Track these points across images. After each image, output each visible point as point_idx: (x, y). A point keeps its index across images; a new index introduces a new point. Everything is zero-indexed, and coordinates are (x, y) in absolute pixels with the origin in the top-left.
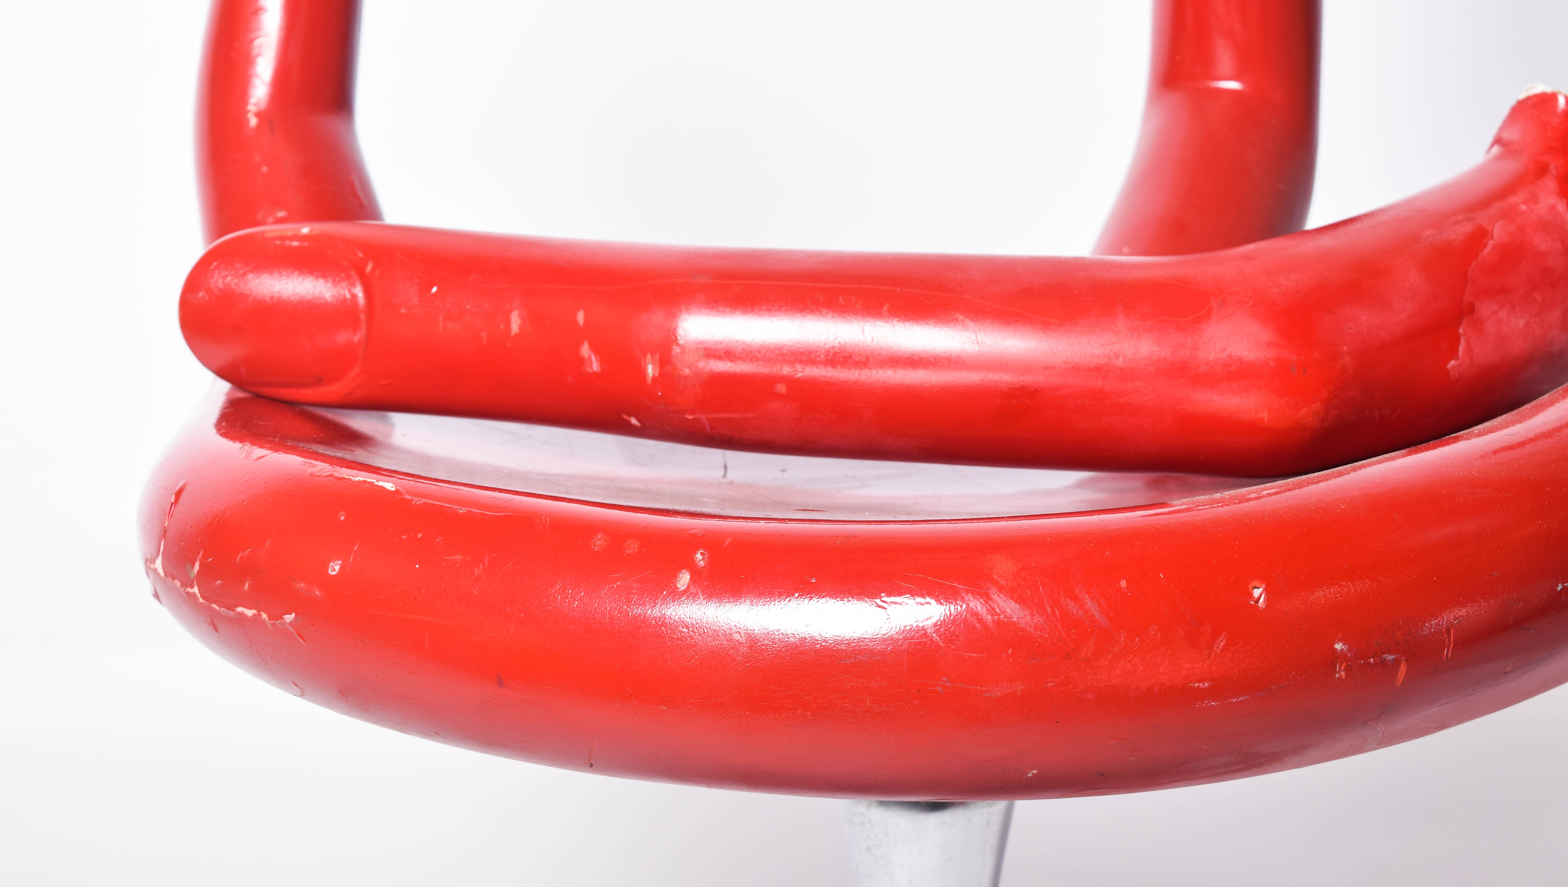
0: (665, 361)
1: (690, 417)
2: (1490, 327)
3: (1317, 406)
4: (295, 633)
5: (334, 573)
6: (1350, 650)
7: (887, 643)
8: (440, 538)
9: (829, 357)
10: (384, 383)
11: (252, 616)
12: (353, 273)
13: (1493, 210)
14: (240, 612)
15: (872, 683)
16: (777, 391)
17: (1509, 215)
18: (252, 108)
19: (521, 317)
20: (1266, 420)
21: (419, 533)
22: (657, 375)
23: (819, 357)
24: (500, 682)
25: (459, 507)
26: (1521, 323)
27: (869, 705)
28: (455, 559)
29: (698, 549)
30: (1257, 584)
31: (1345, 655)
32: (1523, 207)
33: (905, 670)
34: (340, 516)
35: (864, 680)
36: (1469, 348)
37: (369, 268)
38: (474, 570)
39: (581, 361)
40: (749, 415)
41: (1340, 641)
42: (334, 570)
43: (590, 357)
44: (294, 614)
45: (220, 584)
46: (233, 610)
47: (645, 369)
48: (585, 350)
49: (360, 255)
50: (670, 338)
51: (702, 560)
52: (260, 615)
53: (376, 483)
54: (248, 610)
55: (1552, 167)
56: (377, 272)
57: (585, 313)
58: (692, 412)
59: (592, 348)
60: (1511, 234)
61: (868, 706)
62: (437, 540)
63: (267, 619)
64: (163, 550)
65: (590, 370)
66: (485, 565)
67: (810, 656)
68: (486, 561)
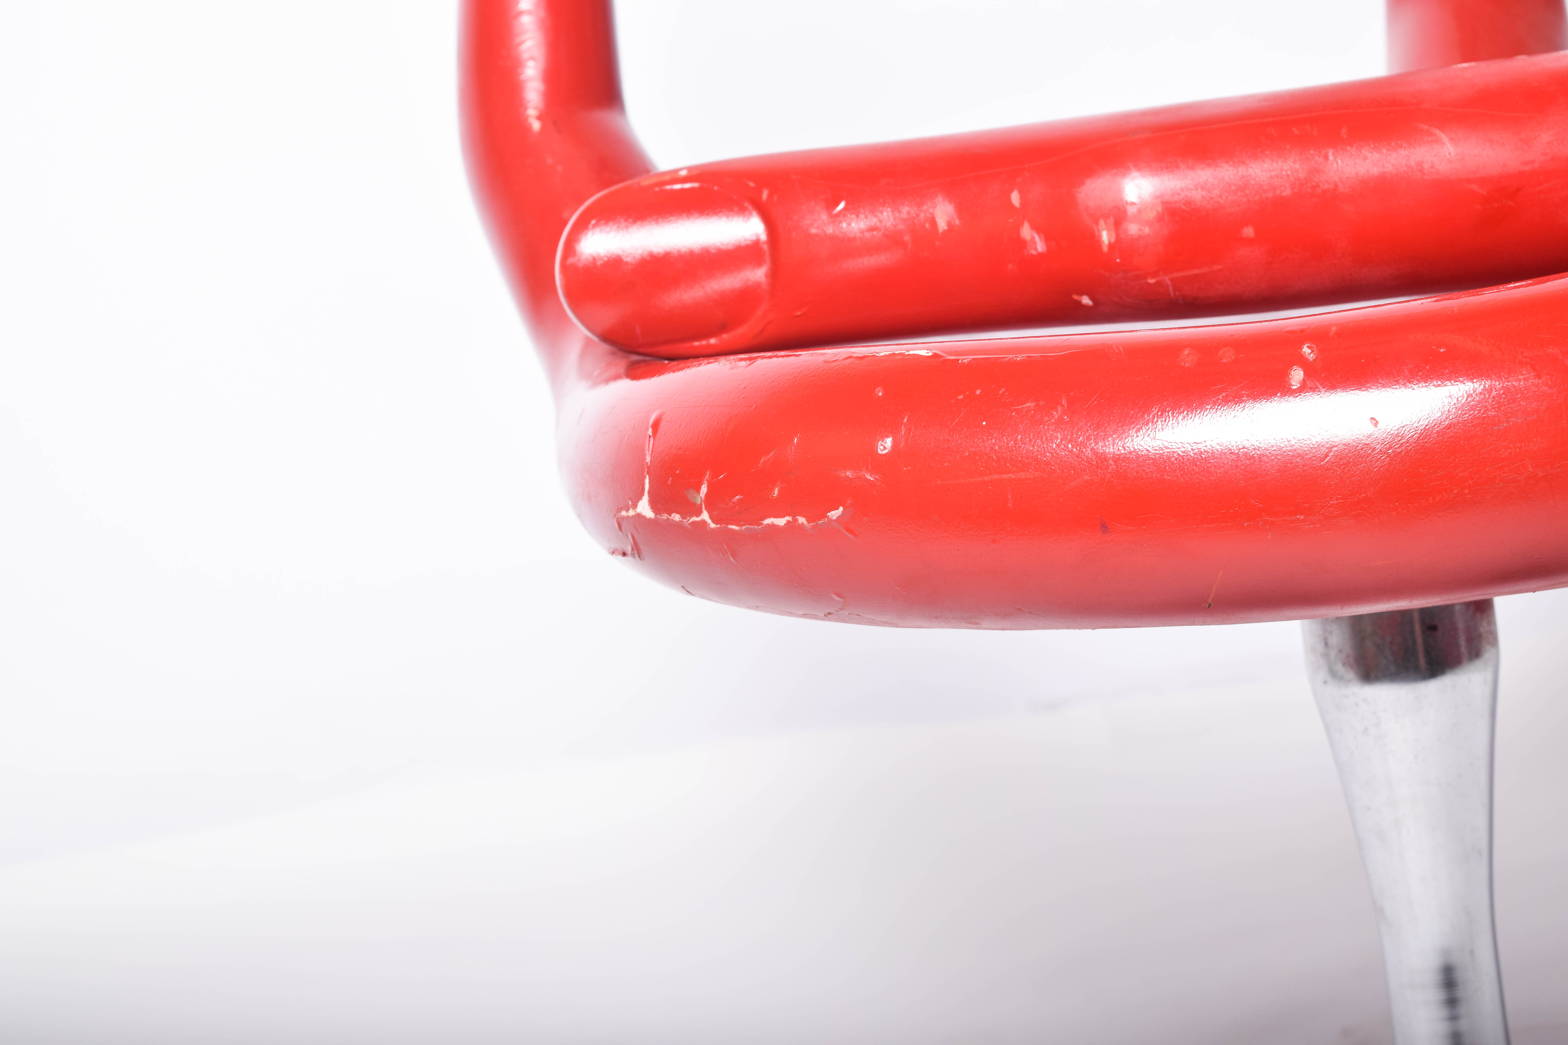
0: (1121, 225)
1: (1152, 281)
4: (843, 530)
5: (885, 452)
7: (1540, 399)
8: (1003, 390)
9: (1295, 190)
10: (798, 313)
11: (785, 525)
12: (746, 204)
14: (769, 524)
15: (1532, 445)
16: (1244, 236)
18: (531, 112)
19: (948, 212)
21: (976, 390)
22: (1113, 240)
23: (1285, 191)
24: (1104, 527)
25: (1014, 356)
27: (1531, 470)
28: (1026, 407)
29: (1303, 343)
33: (1565, 425)
34: (876, 392)
35: (1523, 444)
37: (765, 195)
38: (1052, 414)
39: (1022, 244)
40: (1216, 267)
42: (885, 448)
43: (1033, 238)
44: (841, 509)
45: (739, 500)
46: (758, 525)
47: (1100, 236)
48: (1026, 232)
49: (752, 184)
51: (1311, 353)
52: (796, 520)
53: (907, 353)
54: (779, 519)
56: (775, 198)
57: (1020, 192)
58: (1154, 275)
59: (1035, 228)
61: (1530, 472)
62: (1001, 392)
63: (805, 522)
64: (649, 488)
65: (1034, 252)
66: (1064, 406)
67: (1459, 429)
68: (1064, 403)
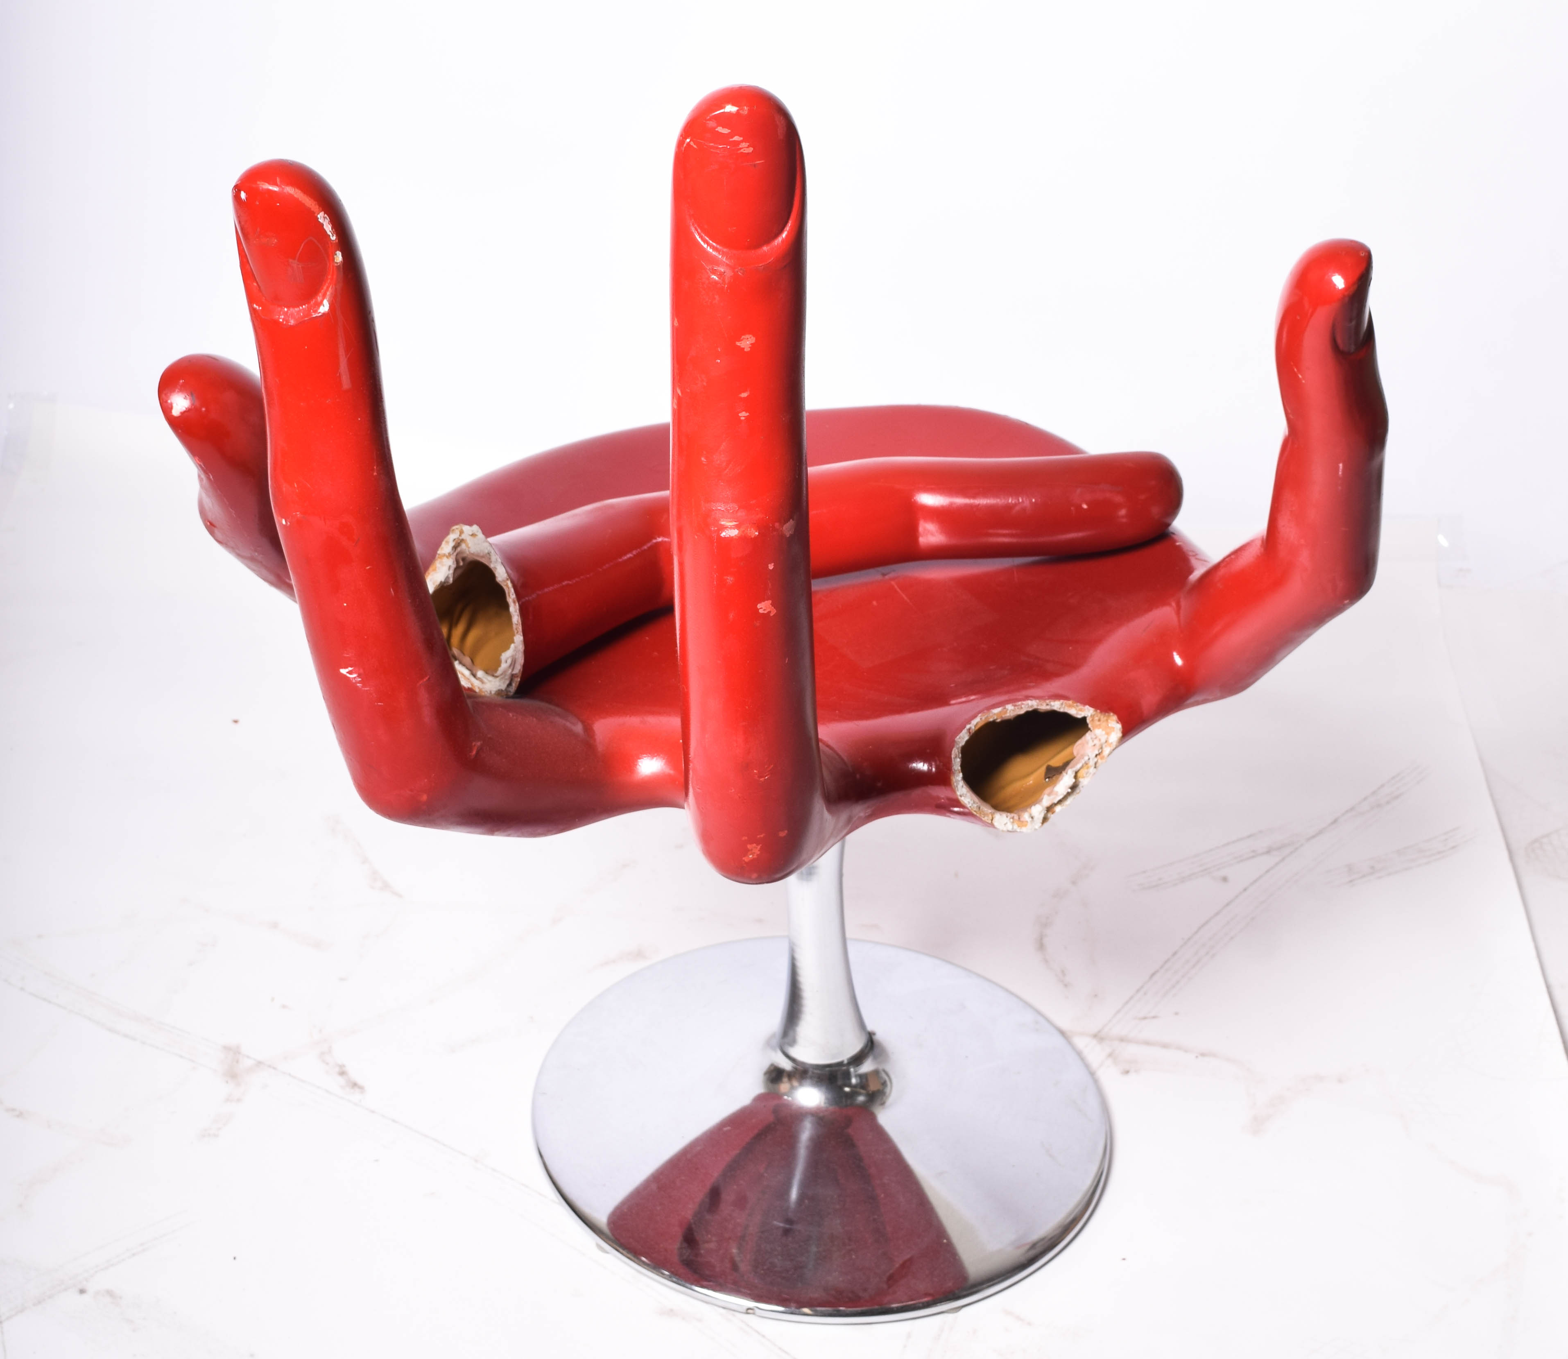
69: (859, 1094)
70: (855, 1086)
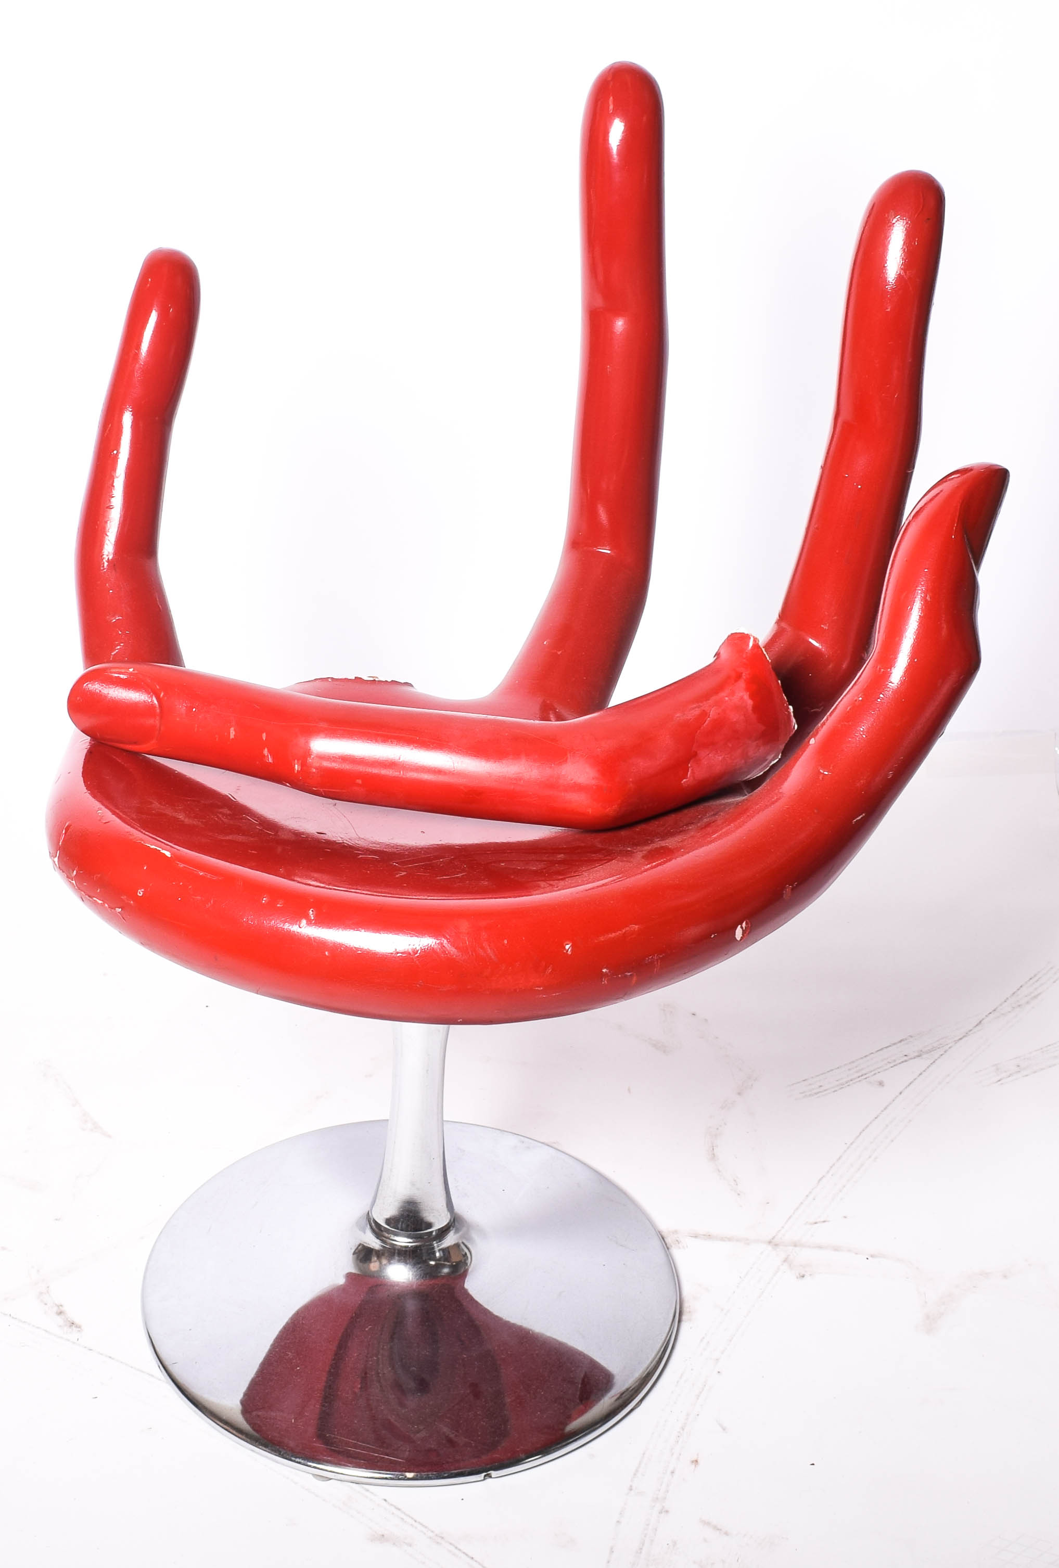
0: (304, 764)
2: (705, 762)
3: (615, 807)
5: (140, 895)
6: (609, 972)
13: (711, 701)
14: (95, 901)
17: (718, 704)
18: (106, 558)
19: (235, 730)
20: (590, 812)
22: (299, 770)
26: (720, 758)
28: (197, 898)
29: (312, 907)
30: (567, 943)
31: (607, 974)
32: (727, 698)
36: (693, 773)
37: (162, 694)
41: (605, 968)
43: (268, 755)
46: (92, 898)
47: (294, 766)
48: (266, 752)
50: (308, 752)
51: (312, 915)
52: (104, 906)
54: (99, 900)
55: (744, 674)
57: (267, 733)
60: (719, 714)
63: (108, 910)
65: (268, 761)
68: (212, 901)
69: (444, 1266)
70: (440, 1259)
